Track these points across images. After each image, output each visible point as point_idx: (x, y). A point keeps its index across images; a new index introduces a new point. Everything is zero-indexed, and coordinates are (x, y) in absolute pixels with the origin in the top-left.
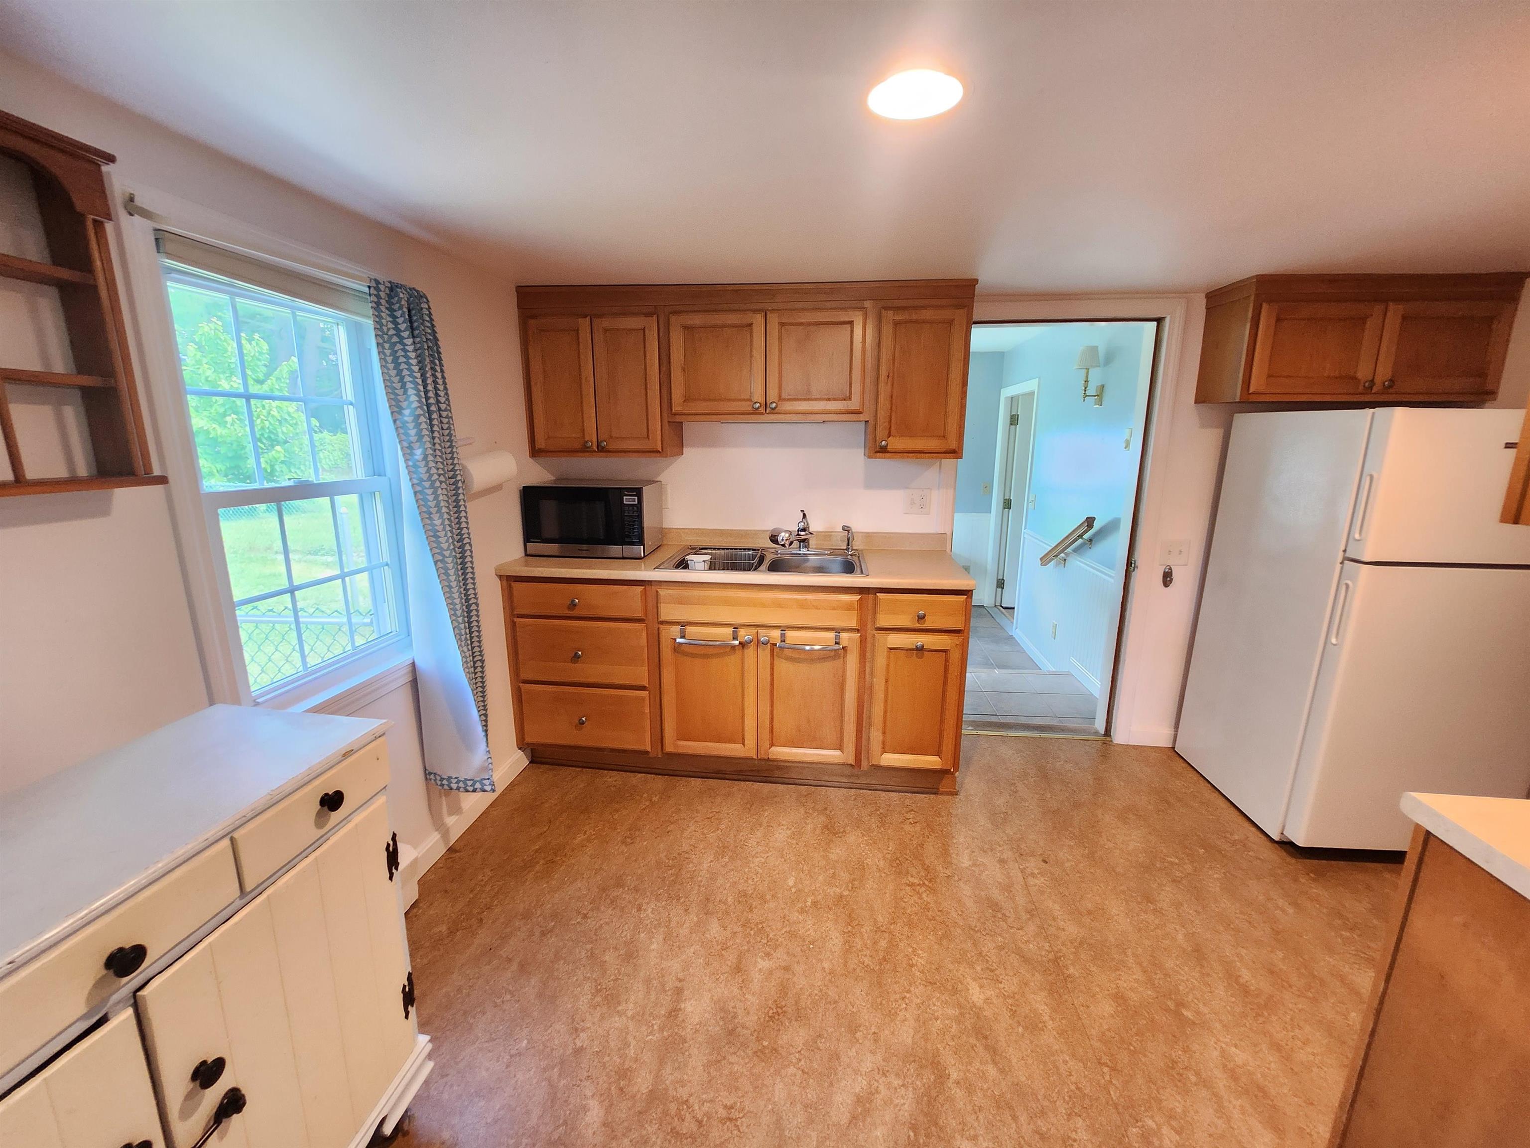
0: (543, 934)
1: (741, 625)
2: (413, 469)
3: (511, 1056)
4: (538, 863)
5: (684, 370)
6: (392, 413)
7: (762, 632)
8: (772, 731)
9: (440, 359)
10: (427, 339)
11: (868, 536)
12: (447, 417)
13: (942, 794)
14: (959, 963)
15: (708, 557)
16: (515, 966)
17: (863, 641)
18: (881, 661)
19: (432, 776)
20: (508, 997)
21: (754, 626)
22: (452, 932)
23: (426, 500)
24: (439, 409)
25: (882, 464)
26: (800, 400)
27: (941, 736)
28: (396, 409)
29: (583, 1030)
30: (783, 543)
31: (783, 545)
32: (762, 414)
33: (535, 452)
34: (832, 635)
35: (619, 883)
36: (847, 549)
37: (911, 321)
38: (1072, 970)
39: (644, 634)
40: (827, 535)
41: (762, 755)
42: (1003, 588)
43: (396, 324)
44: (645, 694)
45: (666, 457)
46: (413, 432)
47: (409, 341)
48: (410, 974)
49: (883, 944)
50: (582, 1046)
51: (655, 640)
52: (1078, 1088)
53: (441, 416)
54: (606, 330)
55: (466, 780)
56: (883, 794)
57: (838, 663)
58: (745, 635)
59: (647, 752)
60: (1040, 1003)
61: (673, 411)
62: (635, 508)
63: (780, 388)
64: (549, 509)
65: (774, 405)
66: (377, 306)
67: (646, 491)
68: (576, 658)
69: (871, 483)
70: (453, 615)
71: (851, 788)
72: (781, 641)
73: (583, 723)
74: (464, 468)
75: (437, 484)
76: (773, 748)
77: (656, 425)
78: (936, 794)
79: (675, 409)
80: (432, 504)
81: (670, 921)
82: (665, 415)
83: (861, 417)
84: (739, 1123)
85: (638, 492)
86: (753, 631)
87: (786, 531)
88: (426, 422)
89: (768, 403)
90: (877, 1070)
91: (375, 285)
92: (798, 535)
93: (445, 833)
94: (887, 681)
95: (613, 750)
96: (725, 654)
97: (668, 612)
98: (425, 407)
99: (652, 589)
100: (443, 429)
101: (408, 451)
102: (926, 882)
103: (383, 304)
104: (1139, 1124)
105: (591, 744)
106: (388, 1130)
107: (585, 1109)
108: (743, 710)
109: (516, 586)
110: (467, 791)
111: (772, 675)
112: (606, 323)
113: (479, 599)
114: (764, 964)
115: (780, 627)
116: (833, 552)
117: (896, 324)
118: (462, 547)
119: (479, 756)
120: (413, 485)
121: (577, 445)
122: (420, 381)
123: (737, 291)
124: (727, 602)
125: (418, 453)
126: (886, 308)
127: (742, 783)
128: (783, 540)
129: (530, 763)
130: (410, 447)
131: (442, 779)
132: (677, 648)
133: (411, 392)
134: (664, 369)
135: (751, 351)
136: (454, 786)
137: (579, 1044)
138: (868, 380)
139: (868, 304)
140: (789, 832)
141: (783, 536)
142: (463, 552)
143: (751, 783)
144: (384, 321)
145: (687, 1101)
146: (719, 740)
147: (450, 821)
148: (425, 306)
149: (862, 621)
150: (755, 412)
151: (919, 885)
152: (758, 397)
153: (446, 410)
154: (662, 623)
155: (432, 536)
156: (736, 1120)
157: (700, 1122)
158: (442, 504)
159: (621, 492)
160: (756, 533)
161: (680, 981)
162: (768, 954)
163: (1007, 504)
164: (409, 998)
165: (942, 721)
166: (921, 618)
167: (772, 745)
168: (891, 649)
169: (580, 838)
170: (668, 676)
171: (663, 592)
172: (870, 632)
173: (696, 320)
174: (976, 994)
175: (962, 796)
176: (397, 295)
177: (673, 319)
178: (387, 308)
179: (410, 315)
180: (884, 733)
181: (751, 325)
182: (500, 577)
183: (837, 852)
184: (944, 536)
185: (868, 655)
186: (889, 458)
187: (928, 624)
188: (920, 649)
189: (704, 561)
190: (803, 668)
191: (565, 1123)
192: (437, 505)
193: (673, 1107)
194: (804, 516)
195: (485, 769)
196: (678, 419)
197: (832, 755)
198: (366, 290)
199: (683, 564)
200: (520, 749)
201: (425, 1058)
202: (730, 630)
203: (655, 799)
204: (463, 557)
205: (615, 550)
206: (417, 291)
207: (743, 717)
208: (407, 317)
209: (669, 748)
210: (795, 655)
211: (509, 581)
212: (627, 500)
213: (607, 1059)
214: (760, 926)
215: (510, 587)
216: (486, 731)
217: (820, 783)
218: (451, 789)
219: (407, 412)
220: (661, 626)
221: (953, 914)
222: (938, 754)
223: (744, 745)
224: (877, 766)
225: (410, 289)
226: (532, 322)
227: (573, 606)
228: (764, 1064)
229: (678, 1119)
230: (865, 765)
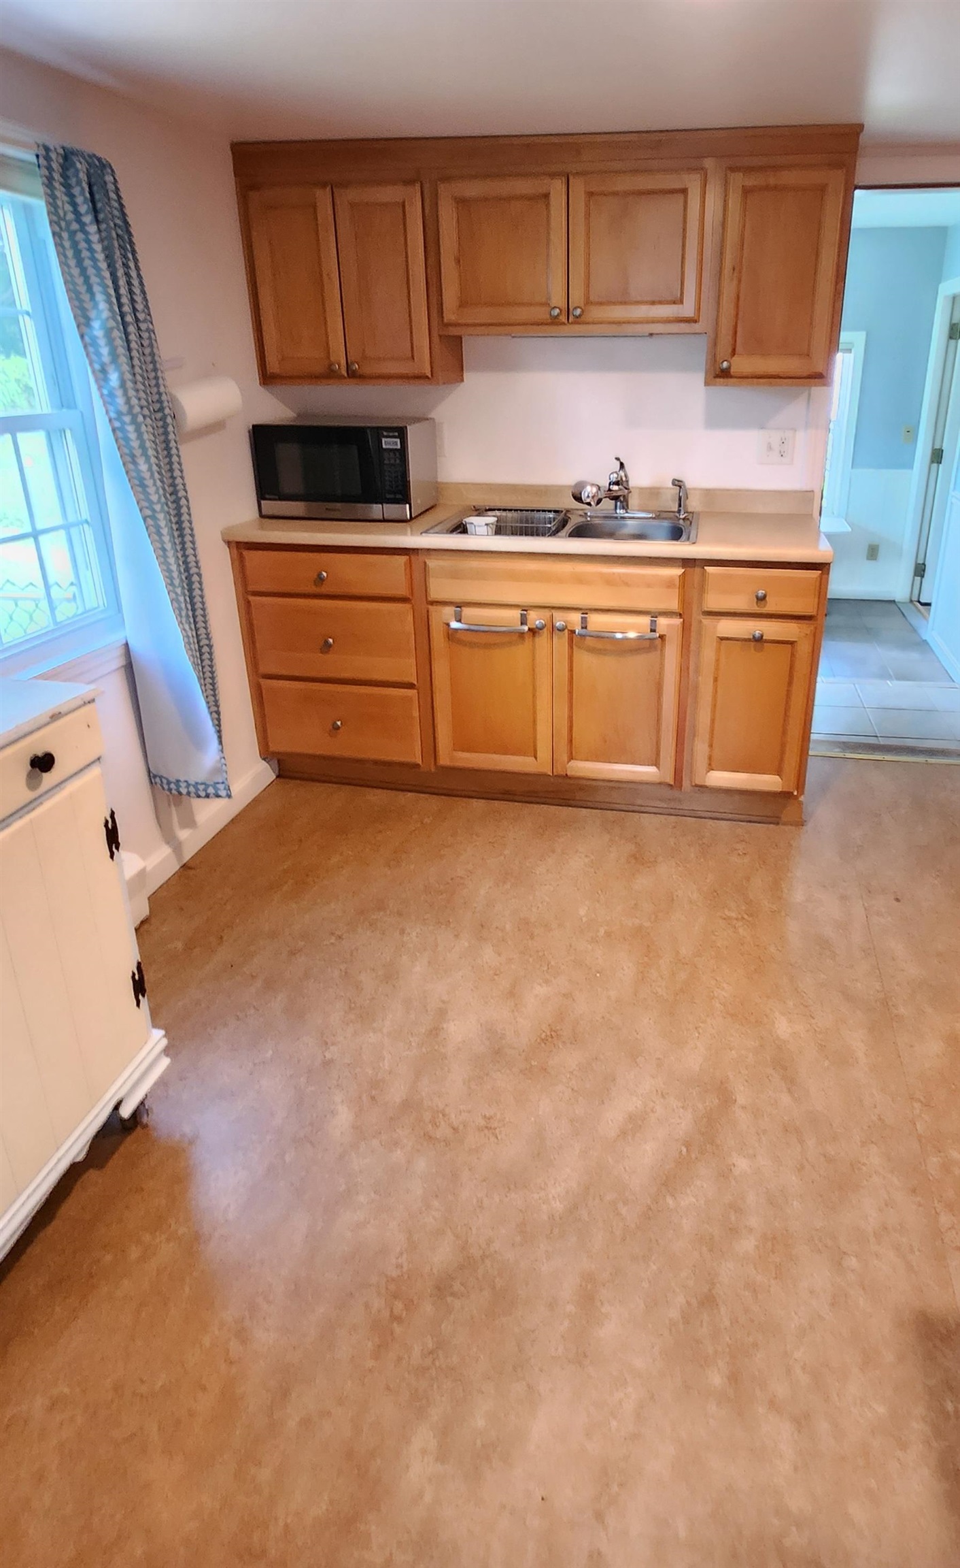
0: (293, 953)
1: (531, 606)
2: (109, 400)
3: (255, 1064)
4: (286, 883)
5: (458, 261)
6: (78, 326)
7: (557, 614)
8: (570, 741)
9: (134, 252)
10: (115, 225)
11: (709, 493)
12: (148, 330)
13: (785, 824)
14: (768, 997)
15: (492, 520)
16: (259, 983)
17: (686, 628)
18: (708, 653)
19: (158, 780)
20: (252, 1011)
21: (549, 607)
22: (189, 948)
23: (127, 439)
24: (137, 320)
25: (728, 393)
26: (614, 303)
27: (783, 752)
28: (83, 320)
29: (333, 1044)
30: (588, 501)
31: (589, 504)
32: (564, 324)
33: (267, 378)
34: (645, 621)
35: (381, 906)
36: (679, 511)
37: (767, 188)
38: (902, 1010)
39: (410, 618)
40: (653, 492)
41: (559, 770)
42: (922, 576)
43: (74, 205)
44: (412, 693)
45: (438, 384)
46: (105, 351)
47: (92, 229)
48: (139, 964)
49: (683, 976)
50: (332, 1058)
51: (424, 626)
52: (880, 1119)
53: (139, 329)
54: (352, 205)
55: (197, 783)
56: (711, 822)
57: (653, 656)
58: (536, 619)
59: (418, 766)
60: (857, 1040)
61: (445, 321)
62: (397, 454)
63: (588, 286)
64: (288, 455)
65: (578, 312)
66: (49, 182)
67: (411, 431)
68: (326, 647)
69: (714, 421)
70: (170, 583)
71: (672, 815)
72: (582, 628)
73: (338, 728)
74: (173, 400)
75: (140, 419)
76: (573, 763)
77: (422, 341)
78: (778, 824)
79: (449, 316)
80: (135, 444)
81: (437, 946)
82: (435, 323)
83: (696, 327)
84: (497, 1131)
85: (401, 433)
86: (547, 613)
87: (593, 485)
88: (121, 338)
89: (571, 309)
90: (655, 1092)
91: (44, 153)
92: (610, 490)
93: (177, 848)
94: (716, 680)
95: (376, 762)
96: (510, 643)
97: (439, 588)
98: (119, 318)
99: (417, 561)
100: (142, 345)
101: (101, 374)
102: (746, 917)
103: (56, 178)
104: (942, 1154)
105: (347, 753)
106: (126, 1112)
107: (333, 1113)
108: (535, 713)
109: (252, 557)
110: (199, 796)
111: (571, 670)
112: (351, 195)
113: (202, 568)
114: (541, 990)
115: (581, 609)
116: (659, 516)
117: (746, 192)
118: (177, 501)
119: (210, 756)
120: (110, 420)
121: (319, 369)
122: (110, 283)
123: (528, 145)
124: (514, 577)
125: (114, 378)
126: (733, 169)
127: (535, 806)
128: (588, 497)
129: (278, 777)
130: (104, 371)
131: (169, 783)
132: (451, 635)
133: (100, 297)
134: (431, 261)
135: (549, 233)
136: (184, 791)
137: (328, 1056)
138: (706, 275)
139: (709, 163)
140: (587, 860)
141: (589, 491)
142: (179, 508)
143: (547, 806)
144: (59, 203)
145: (443, 1110)
146: (506, 751)
147: (183, 834)
148: (109, 178)
149: (684, 601)
150: (554, 321)
151: (737, 919)
152: (558, 299)
153: (145, 321)
154: (433, 603)
155: (139, 485)
156: (495, 1129)
157: (455, 1130)
158: (148, 444)
159: (379, 432)
160: (558, 490)
161: (443, 1002)
162: (547, 982)
163: (937, 456)
164: (139, 987)
165: (784, 732)
166: (761, 599)
167: (571, 758)
168: (722, 639)
169: (335, 859)
170: (441, 670)
171: (433, 563)
172: (696, 615)
173: (473, 189)
174: (783, 1028)
175: (808, 827)
176: (73, 165)
177: (442, 187)
178: (61, 184)
179: (91, 193)
180: (711, 746)
181: (546, 196)
182: (229, 543)
183: (643, 882)
184: (812, 493)
185: (693, 647)
186: (734, 385)
187: (770, 607)
188: (759, 640)
189: (487, 525)
190: (610, 662)
191: (311, 1124)
192: (142, 446)
193: (427, 1116)
194: (622, 465)
195: (217, 770)
196: (454, 331)
197: (646, 771)
198: (34, 159)
199: (462, 529)
200: (264, 759)
201: (161, 1053)
202: (516, 613)
203: (426, 820)
204: (179, 515)
205: (377, 510)
206: (99, 159)
207: (535, 722)
208: (88, 195)
209: (444, 760)
210: (599, 645)
211: (241, 548)
212: (389, 443)
213: (358, 1070)
214: (541, 954)
215: (241, 557)
216: (219, 732)
217: (631, 808)
218: (180, 793)
219: (96, 324)
220: (430, 607)
221: (772, 949)
222: (779, 772)
223: (536, 758)
224: (701, 786)
225: (89, 156)
226: (253, 195)
227: (320, 580)
228: (530, 1081)
229: (432, 1125)
230: (686, 784)
